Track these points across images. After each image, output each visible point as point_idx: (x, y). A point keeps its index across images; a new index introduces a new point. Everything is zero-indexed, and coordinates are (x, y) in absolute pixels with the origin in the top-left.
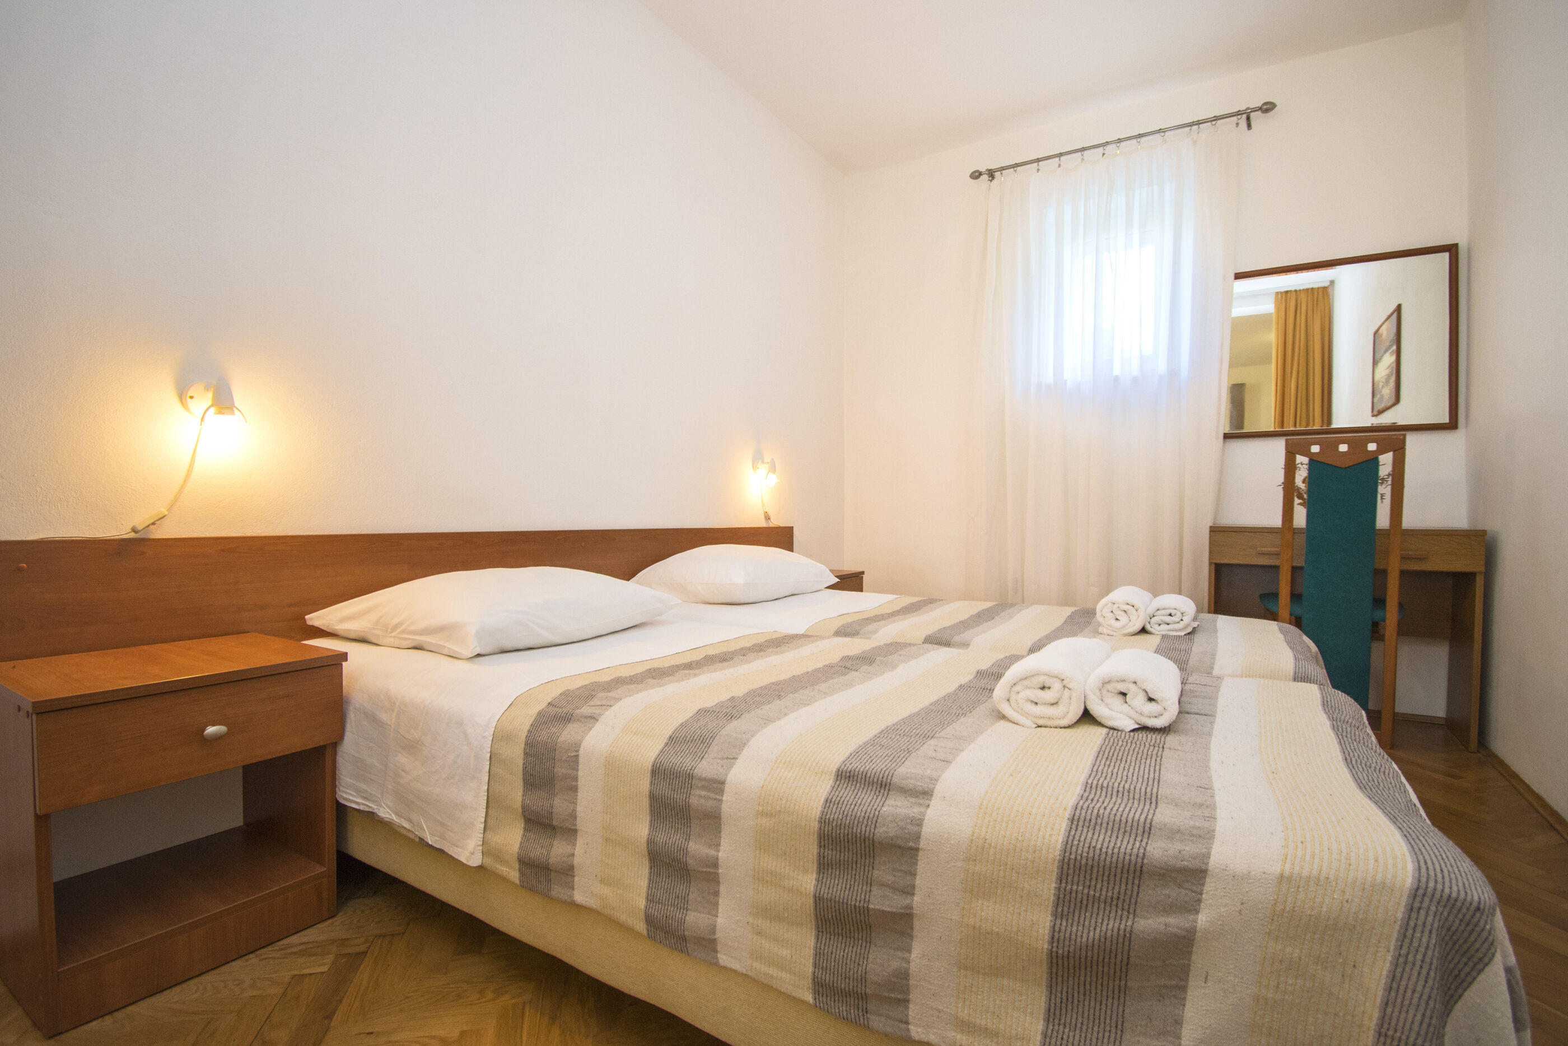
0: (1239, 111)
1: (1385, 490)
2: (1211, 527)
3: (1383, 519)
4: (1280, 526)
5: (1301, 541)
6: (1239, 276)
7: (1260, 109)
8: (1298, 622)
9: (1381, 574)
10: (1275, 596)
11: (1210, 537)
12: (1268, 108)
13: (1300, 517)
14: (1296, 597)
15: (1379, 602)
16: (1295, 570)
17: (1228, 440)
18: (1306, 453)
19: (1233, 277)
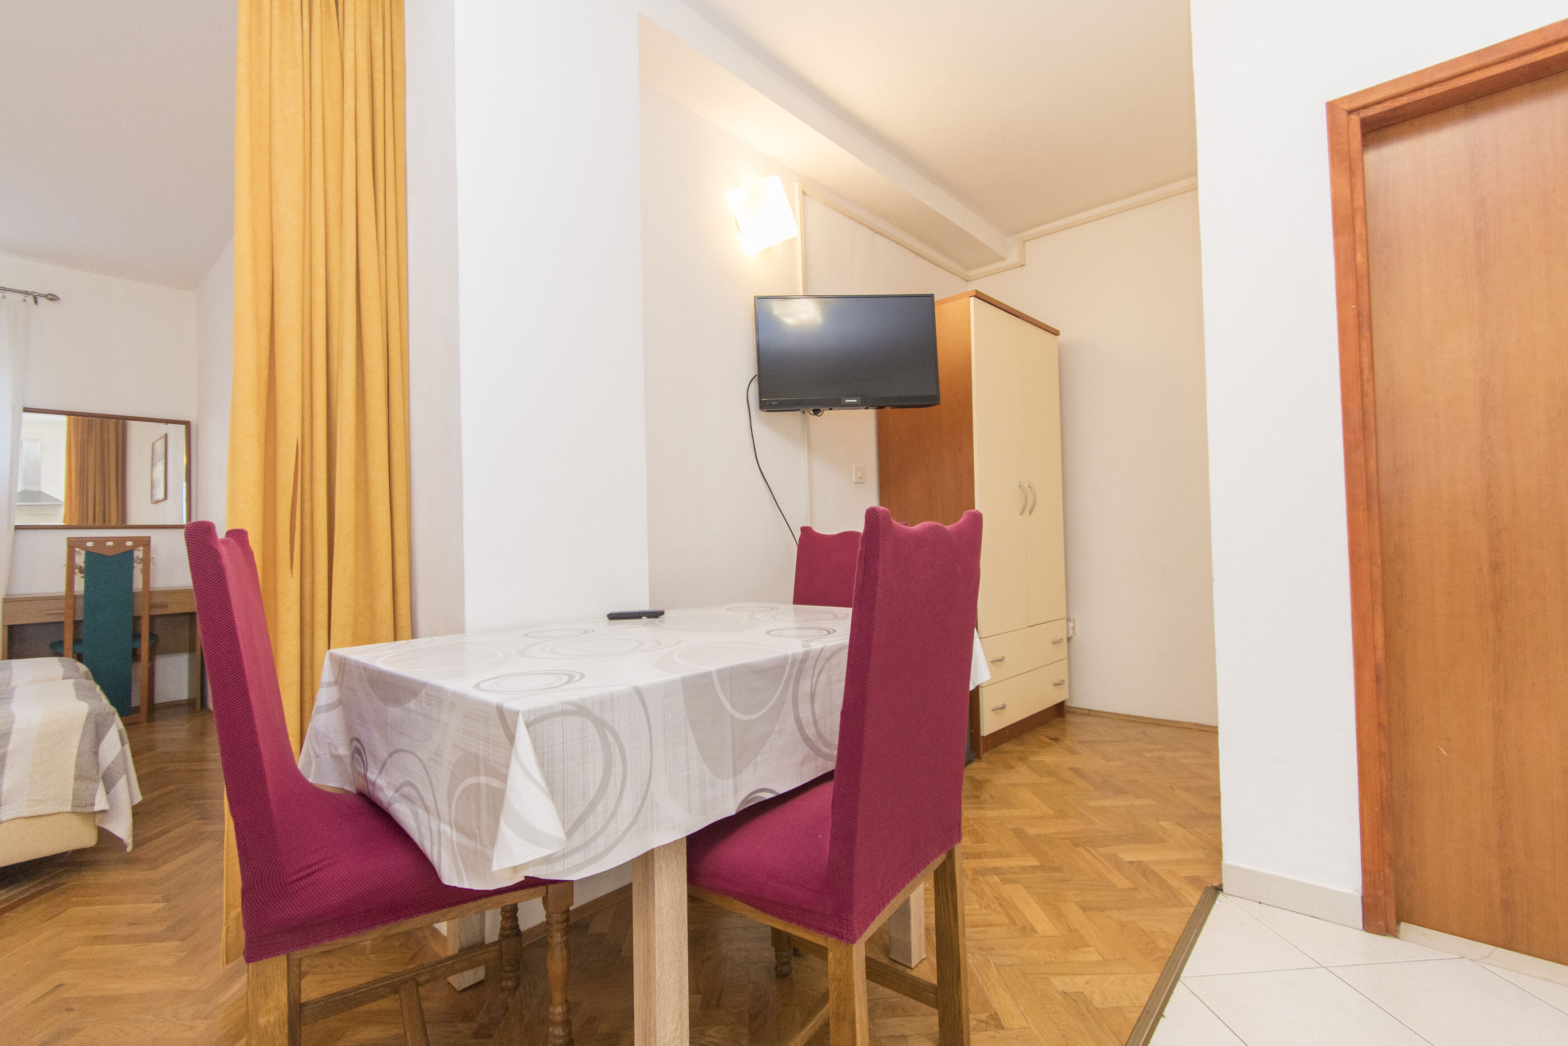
0: (27, 291)
1: (138, 568)
2: (3, 599)
3: (138, 584)
4: (64, 594)
5: (81, 603)
6: (26, 410)
7: (46, 296)
8: (80, 658)
9: (137, 619)
10: (61, 643)
11: (3, 606)
12: (53, 298)
13: (80, 585)
14: (77, 641)
15: (137, 636)
16: (77, 624)
17: (18, 531)
18: (83, 547)
19: (22, 410)
